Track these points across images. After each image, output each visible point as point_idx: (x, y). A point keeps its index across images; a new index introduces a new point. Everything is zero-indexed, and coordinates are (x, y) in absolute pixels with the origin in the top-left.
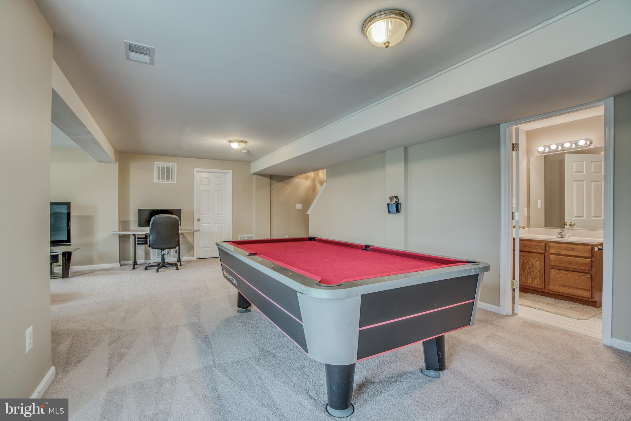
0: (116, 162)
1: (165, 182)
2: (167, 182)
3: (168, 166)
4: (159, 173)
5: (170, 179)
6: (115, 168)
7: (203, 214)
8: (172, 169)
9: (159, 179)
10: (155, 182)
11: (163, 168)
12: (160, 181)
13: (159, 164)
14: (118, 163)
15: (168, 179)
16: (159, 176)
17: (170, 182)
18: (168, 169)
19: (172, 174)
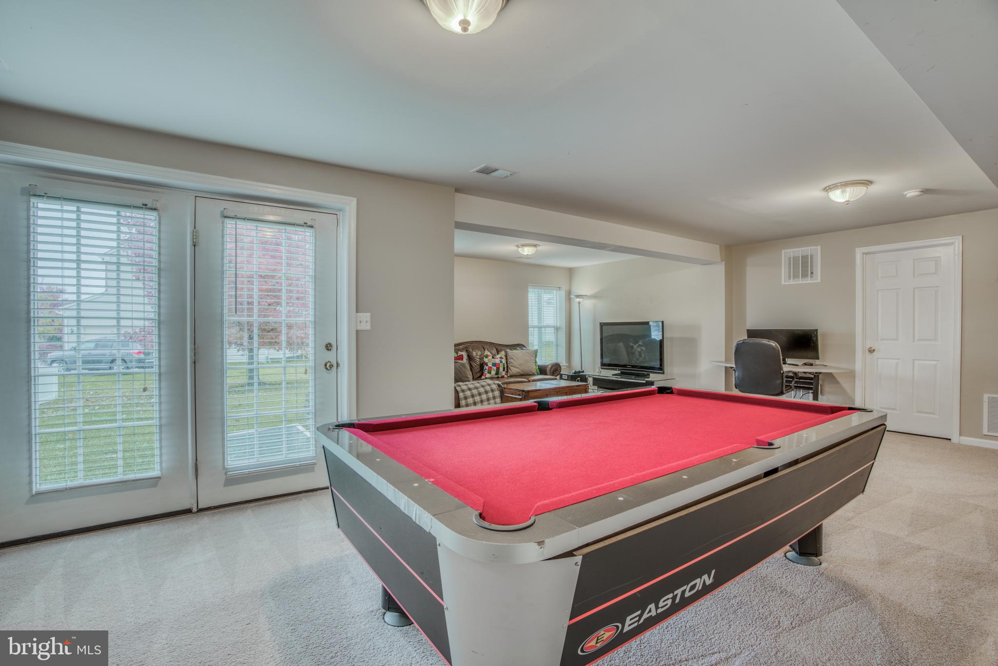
0: (722, 261)
1: (800, 281)
2: (803, 282)
3: (805, 254)
4: (790, 268)
5: (809, 276)
6: (720, 270)
7: (882, 339)
8: (812, 258)
9: (790, 278)
10: (783, 283)
11: (796, 259)
12: (792, 282)
13: (789, 253)
14: (724, 262)
15: (804, 276)
16: (790, 272)
17: (808, 281)
18: (804, 258)
19: (812, 266)
